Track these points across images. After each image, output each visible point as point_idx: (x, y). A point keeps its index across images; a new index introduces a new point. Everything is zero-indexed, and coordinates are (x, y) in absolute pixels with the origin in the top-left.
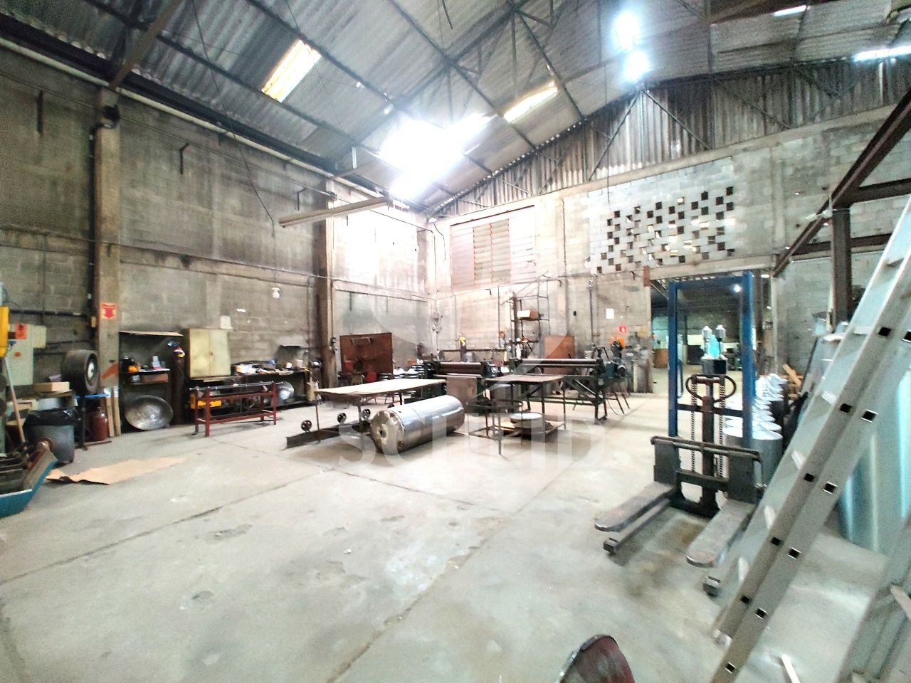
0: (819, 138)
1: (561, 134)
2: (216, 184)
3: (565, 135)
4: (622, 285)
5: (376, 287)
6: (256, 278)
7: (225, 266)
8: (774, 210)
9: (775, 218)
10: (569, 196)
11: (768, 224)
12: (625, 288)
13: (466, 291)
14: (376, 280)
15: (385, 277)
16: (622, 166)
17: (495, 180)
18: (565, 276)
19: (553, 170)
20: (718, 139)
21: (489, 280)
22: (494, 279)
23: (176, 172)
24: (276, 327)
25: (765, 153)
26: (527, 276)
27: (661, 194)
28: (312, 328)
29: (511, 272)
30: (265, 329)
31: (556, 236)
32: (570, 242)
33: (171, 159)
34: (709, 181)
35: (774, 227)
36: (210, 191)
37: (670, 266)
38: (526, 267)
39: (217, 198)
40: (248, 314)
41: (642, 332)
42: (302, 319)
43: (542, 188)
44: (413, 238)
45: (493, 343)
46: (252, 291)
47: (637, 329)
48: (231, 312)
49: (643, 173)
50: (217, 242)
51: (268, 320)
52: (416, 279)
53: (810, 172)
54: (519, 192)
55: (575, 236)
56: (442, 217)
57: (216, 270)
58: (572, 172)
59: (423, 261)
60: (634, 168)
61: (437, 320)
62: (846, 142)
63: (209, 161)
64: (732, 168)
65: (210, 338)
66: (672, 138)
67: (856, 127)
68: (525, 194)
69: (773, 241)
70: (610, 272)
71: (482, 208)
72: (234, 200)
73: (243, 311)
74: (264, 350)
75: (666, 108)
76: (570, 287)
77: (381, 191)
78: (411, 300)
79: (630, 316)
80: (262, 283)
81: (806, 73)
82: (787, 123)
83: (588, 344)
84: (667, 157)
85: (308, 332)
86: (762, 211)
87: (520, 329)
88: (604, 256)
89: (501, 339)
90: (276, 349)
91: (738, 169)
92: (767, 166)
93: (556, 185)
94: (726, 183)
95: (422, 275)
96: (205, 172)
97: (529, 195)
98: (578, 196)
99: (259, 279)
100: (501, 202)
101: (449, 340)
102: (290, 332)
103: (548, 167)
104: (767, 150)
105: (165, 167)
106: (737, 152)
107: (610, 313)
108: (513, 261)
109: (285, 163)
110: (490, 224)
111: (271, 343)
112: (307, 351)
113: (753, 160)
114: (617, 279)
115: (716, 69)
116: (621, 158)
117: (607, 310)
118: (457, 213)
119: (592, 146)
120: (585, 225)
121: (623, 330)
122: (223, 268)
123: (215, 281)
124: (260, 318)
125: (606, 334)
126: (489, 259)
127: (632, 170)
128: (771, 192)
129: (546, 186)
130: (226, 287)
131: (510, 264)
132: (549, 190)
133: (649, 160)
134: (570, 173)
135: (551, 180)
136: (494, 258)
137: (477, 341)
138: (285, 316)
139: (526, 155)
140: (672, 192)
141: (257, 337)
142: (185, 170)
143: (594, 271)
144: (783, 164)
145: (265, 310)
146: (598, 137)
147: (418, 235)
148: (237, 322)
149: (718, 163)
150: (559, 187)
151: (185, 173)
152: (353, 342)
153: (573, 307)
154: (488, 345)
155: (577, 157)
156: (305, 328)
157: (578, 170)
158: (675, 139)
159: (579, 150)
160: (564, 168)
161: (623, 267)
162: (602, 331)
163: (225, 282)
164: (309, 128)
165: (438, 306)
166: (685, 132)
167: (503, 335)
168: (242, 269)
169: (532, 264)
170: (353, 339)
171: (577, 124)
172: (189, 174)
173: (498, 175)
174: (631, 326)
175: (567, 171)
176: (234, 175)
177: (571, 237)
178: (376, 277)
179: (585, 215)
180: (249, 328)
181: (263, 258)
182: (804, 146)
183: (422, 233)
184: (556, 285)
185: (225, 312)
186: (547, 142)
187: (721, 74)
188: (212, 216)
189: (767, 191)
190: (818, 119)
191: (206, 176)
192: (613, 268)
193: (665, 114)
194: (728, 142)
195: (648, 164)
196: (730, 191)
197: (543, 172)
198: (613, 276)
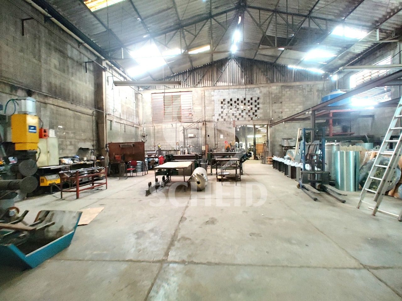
0: (280, 87)
1: (203, 65)
2: (43, 47)
3: (205, 66)
4: (226, 126)
5: (121, 119)
6: (68, 109)
7: (51, 99)
8: (270, 107)
9: (270, 109)
10: (207, 90)
11: (268, 111)
12: (227, 127)
13: (160, 124)
14: (120, 116)
15: (124, 114)
16: (226, 83)
17: (174, 77)
18: (205, 121)
19: (200, 79)
20: (255, 81)
21: (172, 120)
22: (174, 120)
23: (19, 33)
24: (78, 137)
25: (267, 89)
26: (189, 120)
27: (239, 96)
28: (95, 139)
29: (182, 118)
30: (72, 138)
31: (202, 105)
32: (207, 108)
33: (15, 23)
34: (253, 94)
35: (269, 112)
36: (40, 51)
37: (241, 121)
38: (188, 116)
39: (43, 56)
40: (64, 129)
41: (232, 143)
42: (90, 134)
43: (195, 85)
44: (133, 96)
45: (173, 148)
46: (65, 116)
47: (231, 142)
48: (55, 127)
49: (233, 87)
50: (44, 83)
51: (74, 133)
52: (135, 117)
53: (278, 97)
54: (185, 85)
55: (209, 106)
56: (147, 89)
57: (47, 101)
58: (208, 81)
59: (137, 108)
60: (230, 85)
61: (144, 136)
62: (286, 90)
63: (39, 31)
64: (259, 91)
65: (47, 142)
66: (242, 77)
67: (288, 86)
68: (188, 86)
69: (269, 116)
70: (222, 121)
71: (168, 88)
72: (55, 60)
73: (61, 127)
74: (71, 150)
75: (240, 66)
76: (207, 125)
77: (123, 70)
78: (133, 126)
79: (229, 138)
80: (71, 112)
81: (277, 67)
82: (272, 81)
83: (214, 148)
84: (240, 84)
85: (93, 140)
86: (266, 107)
87: (186, 141)
88: (220, 115)
89: (177, 146)
90: (77, 150)
91: (261, 92)
92: (268, 93)
93: (201, 85)
94: (257, 96)
95: (137, 116)
96: (36, 37)
97: (190, 87)
98: (210, 91)
99: (69, 109)
100: (176, 87)
101: (151, 146)
102: (85, 140)
103: (198, 77)
104: (267, 88)
105: (12, 29)
106: (260, 86)
107: (222, 136)
108: (182, 113)
109: (80, 44)
110: (172, 96)
111: (75, 146)
112: (93, 151)
113: (265, 90)
114: (224, 123)
115: (255, 58)
116: (225, 80)
117: (221, 135)
118: (155, 88)
119: (215, 73)
120: (213, 102)
121: (226, 142)
122: (50, 101)
123: (45, 108)
124: (70, 132)
125: (220, 144)
126: (171, 111)
127: (229, 85)
128: (269, 101)
129: (197, 85)
130: (52, 112)
131: (181, 114)
132: (198, 86)
133: (235, 83)
134: (206, 81)
135: (199, 83)
136: (174, 111)
137: (165, 147)
138: (82, 131)
139: (189, 70)
140: (242, 96)
141: (68, 143)
142: (25, 33)
143: (216, 120)
144: (272, 93)
145: (72, 127)
146: (217, 71)
147: (135, 95)
148: (58, 133)
149: (255, 89)
150: (202, 86)
151: (25, 36)
152: (121, 146)
153: (208, 134)
154: (171, 148)
155: (209, 76)
156: (92, 138)
157: (210, 81)
158: (242, 78)
159: (210, 73)
160: (204, 78)
161: (226, 119)
162: (218, 143)
163: (52, 109)
164: (102, 29)
165: (145, 130)
166: (245, 77)
167: (178, 144)
168: (60, 102)
169: (191, 115)
170: (121, 145)
171: (210, 63)
172: (27, 36)
173: (176, 75)
174: (229, 141)
175: (205, 80)
176: (52, 43)
177: (207, 106)
178: (120, 114)
179: (213, 98)
180: (65, 138)
181: (71, 97)
182: (277, 89)
183: (136, 94)
184: (202, 124)
185: (52, 127)
186: (198, 67)
187: (256, 60)
188: (41, 66)
189: (268, 101)
190: (279, 82)
191: (37, 40)
192: (223, 120)
193: (239, 68)
194: (257, 83)
195: (234, 84)
196: (258, 99)
197: (196, 79)
198: (223, 123)
